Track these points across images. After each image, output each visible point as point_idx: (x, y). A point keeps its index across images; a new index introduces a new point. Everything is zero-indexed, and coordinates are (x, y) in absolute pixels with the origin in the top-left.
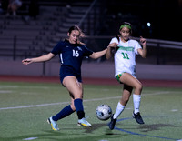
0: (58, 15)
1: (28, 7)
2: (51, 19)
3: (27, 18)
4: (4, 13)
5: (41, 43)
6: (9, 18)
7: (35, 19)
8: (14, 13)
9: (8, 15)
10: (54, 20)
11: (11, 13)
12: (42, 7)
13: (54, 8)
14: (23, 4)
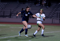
0: (56, 6)
1: (48, 4)
2: (54, 7)
3: (47, 7)
4: (41, 5)
5: (51, 14)
6: (42, 7)
7: (50, 7)
8: (44, 5)
9: (42, 6)
10: (55, 7)
11: (43, 5)
12: (52, 4)
13: (55, 4)
14: (46, 3)
